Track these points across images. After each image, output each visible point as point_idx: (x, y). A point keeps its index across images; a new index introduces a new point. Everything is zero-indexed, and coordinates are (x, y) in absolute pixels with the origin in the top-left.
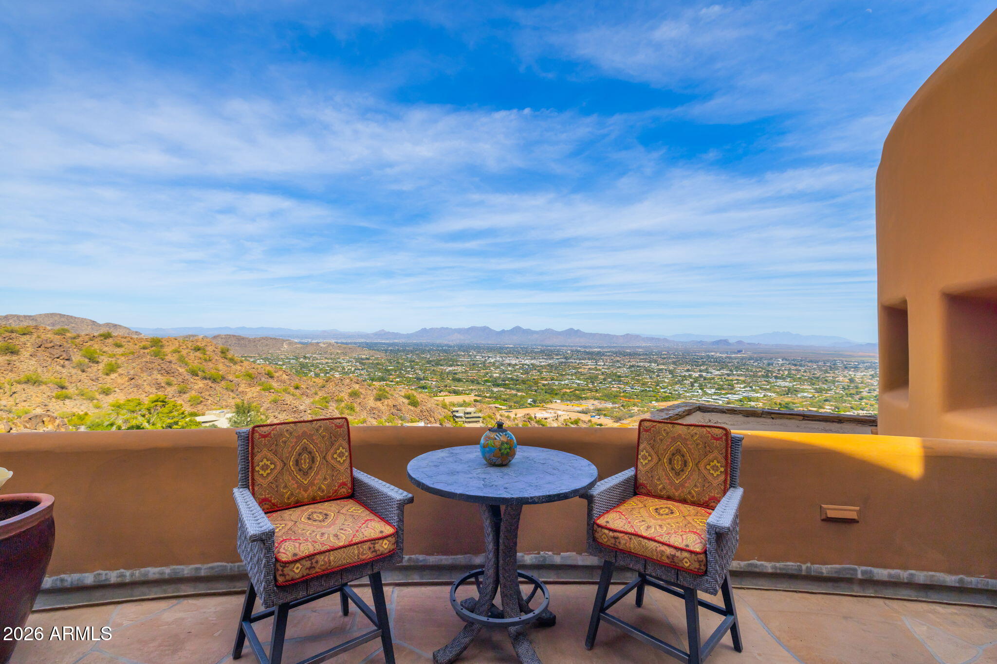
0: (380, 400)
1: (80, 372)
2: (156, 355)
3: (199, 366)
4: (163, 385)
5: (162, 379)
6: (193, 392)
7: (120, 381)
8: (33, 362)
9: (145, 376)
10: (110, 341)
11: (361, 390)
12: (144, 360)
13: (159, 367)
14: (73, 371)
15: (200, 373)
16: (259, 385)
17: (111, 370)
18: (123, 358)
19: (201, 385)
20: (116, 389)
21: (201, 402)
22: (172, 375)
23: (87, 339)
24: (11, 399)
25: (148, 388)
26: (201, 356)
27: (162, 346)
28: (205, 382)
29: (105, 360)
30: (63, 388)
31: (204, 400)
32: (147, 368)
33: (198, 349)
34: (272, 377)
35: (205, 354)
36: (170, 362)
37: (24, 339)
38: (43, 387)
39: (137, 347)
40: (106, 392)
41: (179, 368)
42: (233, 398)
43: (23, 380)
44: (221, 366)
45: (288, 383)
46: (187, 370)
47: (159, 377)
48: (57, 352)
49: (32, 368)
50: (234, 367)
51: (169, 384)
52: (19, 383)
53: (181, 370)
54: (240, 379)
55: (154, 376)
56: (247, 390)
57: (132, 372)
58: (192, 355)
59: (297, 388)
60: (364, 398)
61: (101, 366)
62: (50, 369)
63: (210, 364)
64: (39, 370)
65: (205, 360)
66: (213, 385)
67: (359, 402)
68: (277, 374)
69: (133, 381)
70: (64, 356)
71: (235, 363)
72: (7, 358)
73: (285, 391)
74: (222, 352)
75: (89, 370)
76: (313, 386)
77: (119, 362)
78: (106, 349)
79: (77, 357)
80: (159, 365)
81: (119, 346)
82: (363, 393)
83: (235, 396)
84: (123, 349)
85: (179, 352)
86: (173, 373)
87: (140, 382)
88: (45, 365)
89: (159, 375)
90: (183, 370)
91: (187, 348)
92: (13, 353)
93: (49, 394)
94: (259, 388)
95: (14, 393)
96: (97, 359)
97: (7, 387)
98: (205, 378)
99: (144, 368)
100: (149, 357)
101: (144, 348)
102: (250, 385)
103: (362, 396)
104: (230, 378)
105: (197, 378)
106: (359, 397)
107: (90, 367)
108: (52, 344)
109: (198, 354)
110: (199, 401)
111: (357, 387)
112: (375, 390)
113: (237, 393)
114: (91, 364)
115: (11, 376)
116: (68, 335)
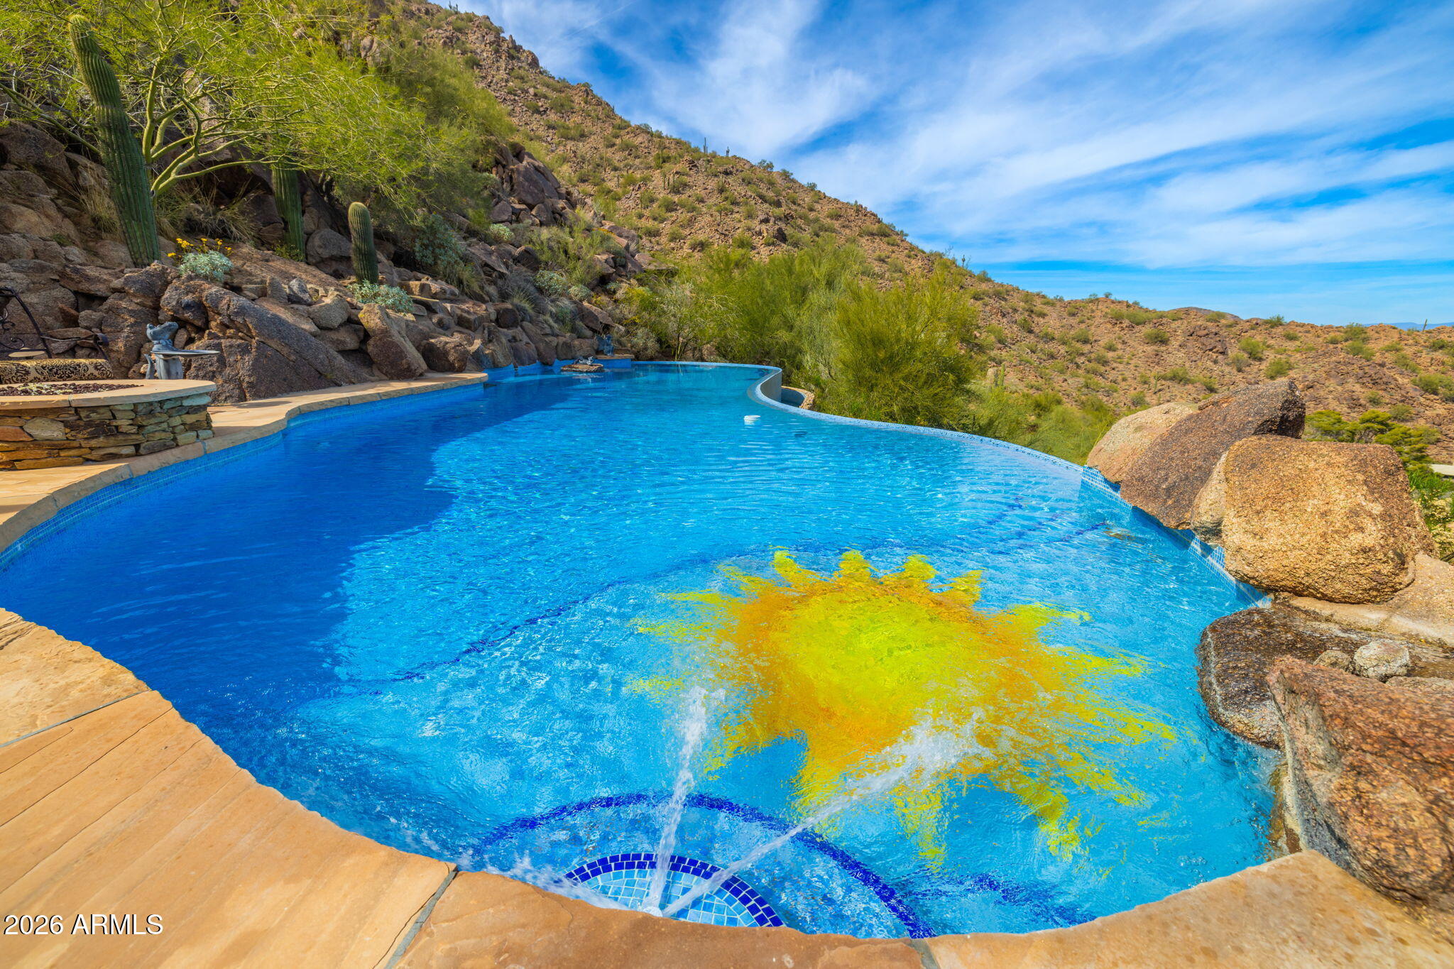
1: (1235, 372)
2: (1356, 351)
3: (1439, 376)
4: (1362, 401)
5: (1362, 392)
6: (1422, 422)
8: (1181, 355)
9: (1332, 384)
10: (1279, 330)
12: (1334, 358)
13: (1361, 372)
14: (1227, 369)
15: (1441, 390)
17: (1278, 371)
18: (1298, 355)
19: (1442, 411)
21: (1438, 441)
22: (1384, 387)
23: (1247, 326)
24: (1154, 397)
25: (1333, 405)
27: (1366, 340)
28: (1451, 406)
29: (1270, 356)
30: (1212, 390)
31: (1444, 438)
32: (1338, 373)
33: (1439, 346)
36: (1382, 365)
38: (1189, 386)
39: (1321, 340)
41: (1397, 376)
43: (1169, 375)
46: (1414, 383)
47: (1357, 387)
48: (1210, 342)
49: (1180, 362)
51: (1375, 402)
52: (1165, 378)
53: (1403, 381)
55: (1349, 386)
57: (1311, 377)
58: (1426, 357)
61: (1264, 366)
62: (1200, 364)
64: (1187, 365)
69: (1311, 390)
70: (1219, 348)
72: (1155, 347)
75: (1247, 369)
77: (1292, 360)
78: (1271, 342)
79: (1233, 352)
80: (1361, 368)
81: (1291, 338)
84: (1298, 343)
85: (1397, 350)
86: (1386, 383)
87: (1322, 393)
88: (1194, 358)
89: (1358, 386)
90: (1406, 381)
91: (1417, 343)
92: (1163, 342)
93: (1195, 396)
95: (1160, 390)
96: (1260, 355)
97: (1153, 381)
99: (1333, 372)
100: (1343, 355)
101: (1334, 342)
105: (1432, 397)
107: (1249, 365)
108: (1206, 332)
109: (1439, 355)
110: (1433, 438)
114: (1251, 361)
115: (1158, 370)
116: (1223, 321)
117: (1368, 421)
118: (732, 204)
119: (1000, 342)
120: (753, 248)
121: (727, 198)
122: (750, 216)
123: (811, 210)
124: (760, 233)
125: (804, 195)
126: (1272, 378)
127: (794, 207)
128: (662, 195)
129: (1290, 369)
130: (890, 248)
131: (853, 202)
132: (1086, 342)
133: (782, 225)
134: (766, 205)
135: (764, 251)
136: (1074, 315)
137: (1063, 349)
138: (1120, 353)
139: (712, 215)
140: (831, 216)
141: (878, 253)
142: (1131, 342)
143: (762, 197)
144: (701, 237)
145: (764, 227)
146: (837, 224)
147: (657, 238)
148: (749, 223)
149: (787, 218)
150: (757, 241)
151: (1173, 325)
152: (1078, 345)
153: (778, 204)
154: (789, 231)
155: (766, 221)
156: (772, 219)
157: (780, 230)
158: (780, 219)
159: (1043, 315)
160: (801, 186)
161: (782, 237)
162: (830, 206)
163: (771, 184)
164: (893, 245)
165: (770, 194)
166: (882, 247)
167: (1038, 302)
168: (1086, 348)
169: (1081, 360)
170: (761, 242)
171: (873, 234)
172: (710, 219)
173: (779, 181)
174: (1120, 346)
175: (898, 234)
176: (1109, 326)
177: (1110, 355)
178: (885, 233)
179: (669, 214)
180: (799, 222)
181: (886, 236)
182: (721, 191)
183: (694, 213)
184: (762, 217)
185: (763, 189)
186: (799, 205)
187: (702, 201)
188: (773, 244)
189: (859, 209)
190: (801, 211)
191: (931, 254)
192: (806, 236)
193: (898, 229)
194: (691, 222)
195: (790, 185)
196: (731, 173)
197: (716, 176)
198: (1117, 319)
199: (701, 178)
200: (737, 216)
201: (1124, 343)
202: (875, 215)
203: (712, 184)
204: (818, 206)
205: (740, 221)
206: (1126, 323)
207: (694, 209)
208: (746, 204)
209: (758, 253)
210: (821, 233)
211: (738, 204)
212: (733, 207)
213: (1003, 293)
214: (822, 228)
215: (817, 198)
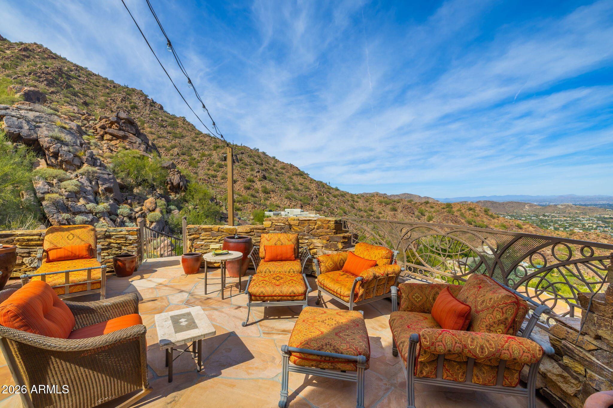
1: (418, 220)
2: (449, 212)
3: (472, 219)
8: (401, 215)
10: (428, 205)
12: (444, 214)
14: (416, 219)
15: (473, 223)
17: (430, 219)
18: (434, 213)
23: (419, 204)
26: (473, 213)
27: (452, 208)
29: (427, 214)
32: (445, 219)
33: (470, 209)
34: (521, 228)
35: (475, 212)
36: (457, 216)
37: (398, 204)
39: (440, 208)
41: (461, 220)
44: (485, 220)
46: (466, 221)
48: (409, 210)
49: (402, 217)
50: (493, 220)
53: (463, 221)
57: (439, 221)
58: (468, 213)
61: (426, 217)
62: (408, 218)
63: (478, 218)
64: (404, 218)
65: (475, 216)
68: (525, 227)
70: (412, 212)
71: (494, 218)
72: (393, 212)
74: (485, 211)
75: (421, 219)
77: (433, 215)
78: (427, 209)
79: (416, 213)
80: (451, 218)
81: (432, 207)
84: (434, 209)
85: (461, 211)
86: (459, 222)
88: (406, 216)
91: (465, 208)
92: (396, 210)
96: (424, 214)
100: (446, 213)
101: (443, 208)
104: (492, 227)
105: (471, 226)
107: (422, 217)
108: (407, 207)
109: (471, 212)
116: (413, 202)
119: (345, 213)
120: (254, 182)
121: (243, 163)
122: (252, 170)
123: (274, 166)
124: (256, 177)
125: (271, 161)
126: (429, 221)
127: (268, 165)
128: (217, 161)
129: (433, 218)
130: (304, 180)
131: (289, 163)
132: (372, 211)
133: (264, 173)
134: (258, 165)
135: (259, 183)
136: (367, 201)
137: (365, 214)
138: (383, 214)
140: (282, 168)
141: (299, 182)
142: (386, 211)
143: (255, 162)
145: (258, 174)
146: (284, 171)
147: (216, 178)
148: (252, 172)
149: (266, 170)
150: (255, 179)
151: (398, 205)
152: (370, 212)
153: (262, 164)
154: (267, 175)
155: (259, 172)
156: (261, 171)
157: (264, 175)
158: (263, 170)
159: (357, 202)
160: (270, 157)
161: (265, 178)
162: (281, 165)
163: (259, 157)
165: (259, 161)
166: (301, 180)
167: (356, 197)
168: (373, 213)
169: (371, 218)
170: (257, 180)
171: (297, 175)
172: (237, 171)
173: (262, 155)
174: (383, 212)
175: (306, 174)
176: (379, 205)
177: (380, 215)
178: (301, 174)
179: (221, 169)
180: (270, 171)
182: (241, 160)
184: (257, 170)
185: (256, 159)
186: (270, 164)
188: (262, 180)
189: (291, 166)
190: (271, 166)
191: (318, 181)
192: (273, 176)
193: (306, 172)
195: (265, 157)
196: (244, 153)
197: (238, 154)
198: (381, 203)
200: (248, 170)
201: (384, 211)
202: (297, 168)
204: (276, 165)
205: (249, 172)
206: (384, 204)
208: (251, 165)
209: (256, 184)
210: (279, 175)
211: (247, 165)
212: (245, 166)
213: (343, 195)
214: (279, 173)
215: (276, 162)
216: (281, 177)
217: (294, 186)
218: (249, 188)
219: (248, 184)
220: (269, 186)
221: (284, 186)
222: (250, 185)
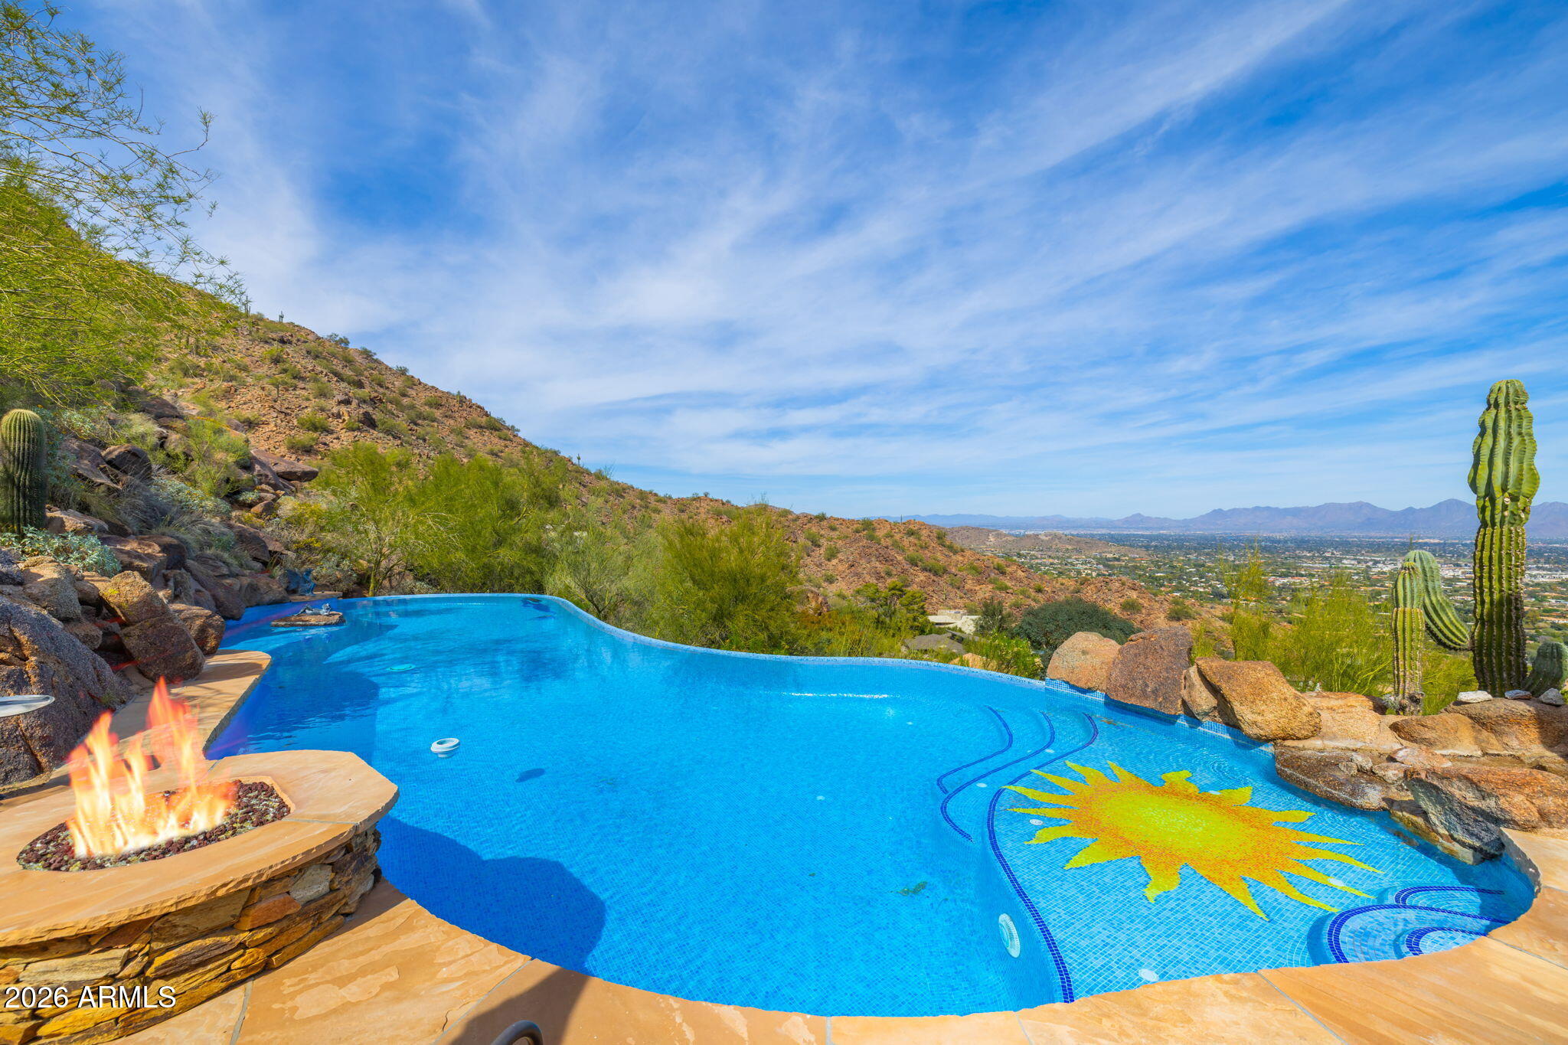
0: (1179, 619)
2: (871, 538)
3: (916, 553)
4: (883, 574)
5: (881, 568)
6: (916, 586)
7: (840, 568)
9: (864, 563)
10: (825, 523)
11: (1140, 601)
12: (860, 544)
13: (877, 553)
15: (920, 564)
16: (990, 582)
17: (832, 555)
18: (840, 542)
19: (922, 578)
20: (838, 577)
22: (891, 563)
23: (805, 520)
25: (867, 578)
26: (916, 542)
27: (874, 529)
28: (927, 574)
29: (824, 543)
31: (929, 597)
32: (865, 554)
33: (911, 533)
34: (1003, 573)
35: (919, 539)
36: (887, 547)
39: (850, 530)
40: (830, 580)
41: (896, 555)
42: (961, 598)
44: (939, 556)
45: (1026, 583)
46: (905, 559)
47: (878, 564)
50: (954, 557)
51: (889, 574)
53: (900, 558)
54: (965, 573)
55: (873, 564)
56: (977, 588)
57: (851, 558)
58: (907, 541)
59: (1039, 591)
60: (1149, 615)
61: (822, 551)
63: (926, 552)
65: (922, 548)
66: (936, 579)
67: (1139, 619)
68: (1009, 570)
69: (853, 568)
71: (955, 553)
73: (1023, 593)
74: (939, 538)
76: (1061, 590)
77: (838, 546)
78: (822, 532)
79: (802, 541)
80: (877, 550)
81: (833, 529)
82: (1145, 605)
83: (962, 595)
84: (838, 533)
85: (892, 536)
86: (892, 560)
87: (860, 570)
91: (900, 531)
94: (990, 587)
96: (818, 543)
98: (925, 569)
99: (862, 554)
100: (865, 540)
101: (858, 531)
102: (979, 582)
103: (1144, 611)
104: (953, 570)
105: (916, 568)
106: (1139, 611)
107: (813, 551)
109: (912, 539)
110: (923, 597)
111: (1134, 595)
112: (1166, 603)
113: (965, 591)
114: (814, 548)
116: (790, 517)
117: (893, 589)
118: (295, 378)
120: (331, 432)
121: (285, 371)
122: (323, 394)
123: (404, 395)
124: (339, 416)
125: (392, 378)
126: (829, 560)
127: (381, 390)
129: (838, 552)
130: (503, 443)
131: (455, 392)
133: (370, 410)
134: (344, 385)
135: (346, 437)
136: (683, 511)
139: (263, 389)
140: (430, 405)
141: (489, 447)
143: (336, 374)
144: (247, 413)
145: (343, 409)
146: (437, 413)
148: (322, 402)
149: (373, 401)
150: (333, 423)
153: (360, 385)
154: (377, 415)
155: (347, 402)
156: (355, 402)
157: (366, 414)
158: (365, 402)
159: (658, 512)
160: (388, 368)
161: (369, 422)
162: (428, 393)
163: (348, 361)
164: (505, 440)
165: (348, 372)
166: (495, 442)
167: (652, 499)
170: (341, 426)
171: (481, 427)
172: (261, 392)
173: (359, 359)
175: (508, 429)
178: (495, 426)
180: (389, 406)
181: (496, 430)
182: (276, 361)
183: (234, 383)
184: (341, 397)
185: (338, 366)
186: (387, 388)
187: (245, 369)
188: (359, 429)
189: (462, 400)
190: (391, 395)
191: (547, 451)
192: (401, 422)
193: (508, 423)
194: (228, 395)
195: (372, 365)
196: (290, 343)
197: (266, 342)
198: (718, 514)
199: (241, 343)
200: (303, 392)
202: (482, 409)
203: (261, 350)
204: (412, 392)
205: (308, 399)
206: (725, 518)
207: (232, 378)
208: (316, 380)
209: (338, 438)
210: (420, 422)
211: (303, 379)
212: (295, 382)
213: (620, 491)
214: (420, 416)
215: (409, 383)
216: (429, 429)
217: (470, 456)
218: (308, 450)
219: (305, 437)
220: (388, 449)
221: (440, 453)
222: (313, 439)
